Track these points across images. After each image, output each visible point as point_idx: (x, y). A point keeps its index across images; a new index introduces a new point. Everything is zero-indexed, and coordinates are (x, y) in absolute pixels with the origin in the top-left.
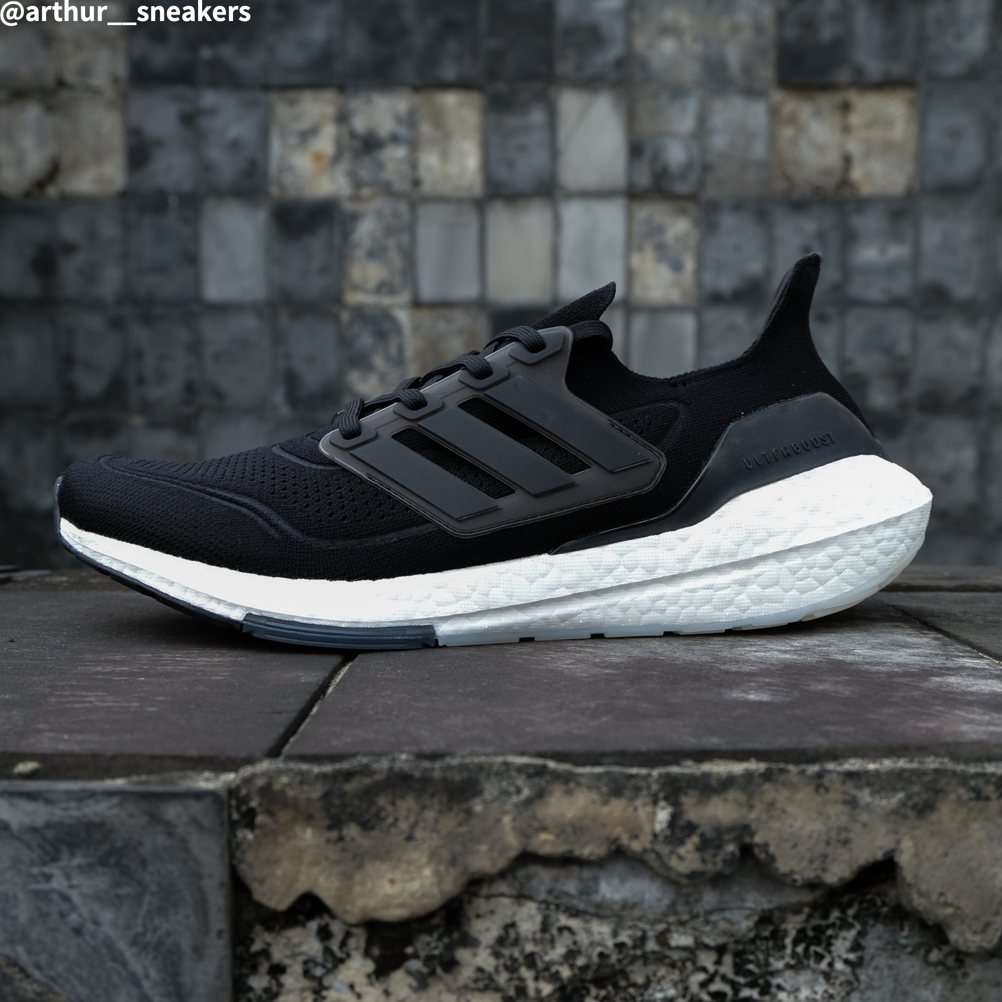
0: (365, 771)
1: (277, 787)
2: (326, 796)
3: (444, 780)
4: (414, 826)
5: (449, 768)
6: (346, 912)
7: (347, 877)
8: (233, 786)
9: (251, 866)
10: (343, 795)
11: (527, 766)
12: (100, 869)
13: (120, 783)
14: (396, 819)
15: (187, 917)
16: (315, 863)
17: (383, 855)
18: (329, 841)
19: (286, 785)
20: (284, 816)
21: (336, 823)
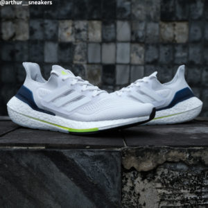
0: (142, 148)
1: (128, 150)
3: (154, 150)
4: (149, 157)
6: (139, 170)
7: (139, 164)
8: (121, 150)
9: (124, 162)
10: (139, 152)
11: (167, 147)
12: (102, 163)
13: (104, 149)
15: (115, 170)
16: (134, 162)
18: (136, 159)
20: (129, 155)
21: (137, 156)
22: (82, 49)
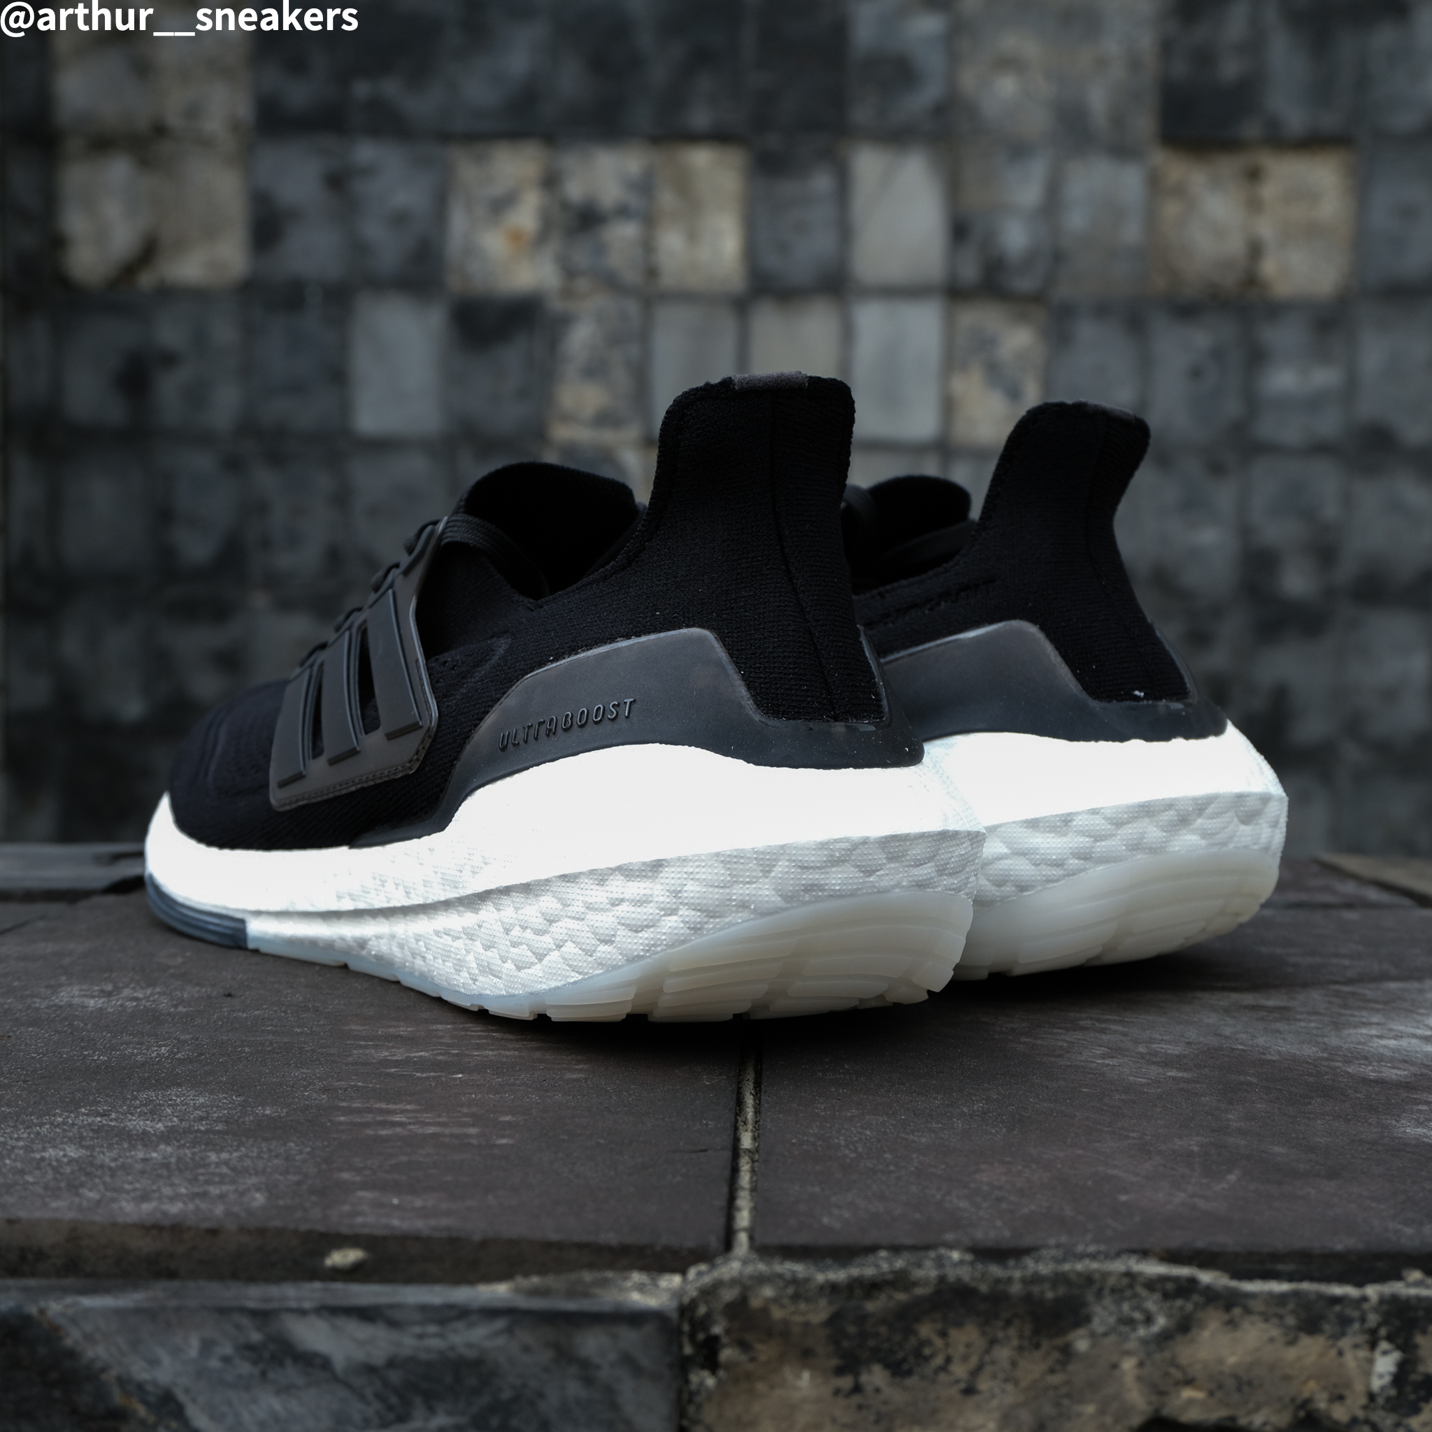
0: (900, 1280)
1: (755, 1303)
2: (834, 1320)
3: (1028, 1299)
5: (1036, 1279)
8: (686, 1300)
10: (862, 1319)
11: (1163, 1279)
14: (948, 1360)
17: (925, 1417)
19: (769, 1301)
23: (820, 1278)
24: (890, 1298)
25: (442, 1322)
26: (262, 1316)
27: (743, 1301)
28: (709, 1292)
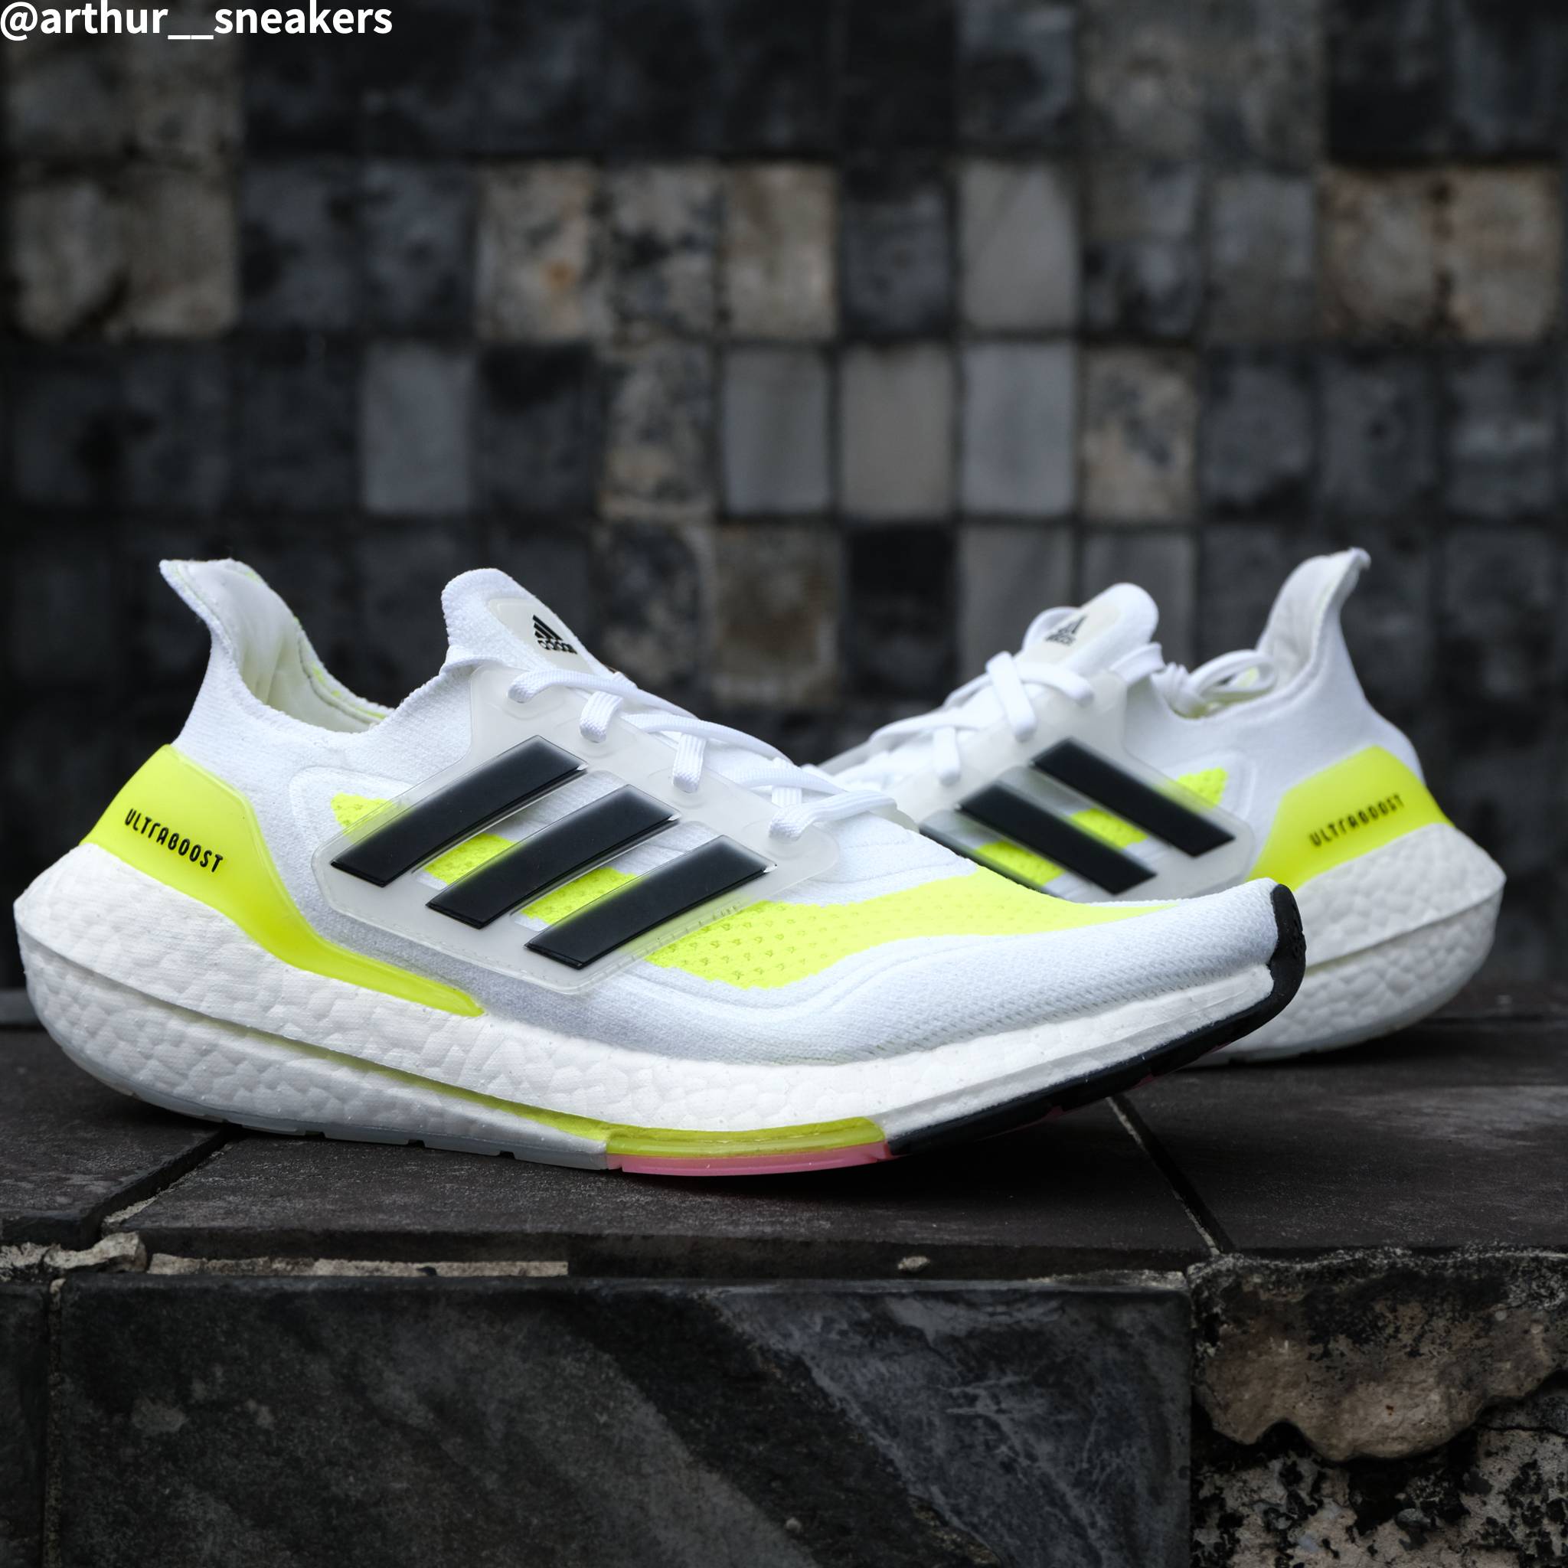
0: (1360, 1268)
1: (1247, 1288)
2: (1308, 1300)
3: (1458, 1280)
4: (1418, 1339)
5: (1465, 1265)
6: (1331, 1447)
7: (1333, 1403)
9: (1211, 1388)
10: (1330, 1299)
12: (1037, 1390)
13: (1047, 1282)
14: (1397, 1330)
15: (1143, 1450)
16: (1295, 1385)
17: (1379, 1375)
18: (1310, 1357)
19: (1257, 1286)
20: (1255, 1326)
21: (1321, 1335)
22: (679, 396)
23: (1298, 1267)
24: (1352, 1282)
25: (1008, 1304)
26: (871, 1300)
27: (1238, 1285)
28: (1210, 1281)
